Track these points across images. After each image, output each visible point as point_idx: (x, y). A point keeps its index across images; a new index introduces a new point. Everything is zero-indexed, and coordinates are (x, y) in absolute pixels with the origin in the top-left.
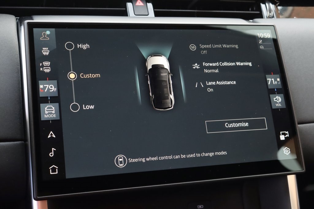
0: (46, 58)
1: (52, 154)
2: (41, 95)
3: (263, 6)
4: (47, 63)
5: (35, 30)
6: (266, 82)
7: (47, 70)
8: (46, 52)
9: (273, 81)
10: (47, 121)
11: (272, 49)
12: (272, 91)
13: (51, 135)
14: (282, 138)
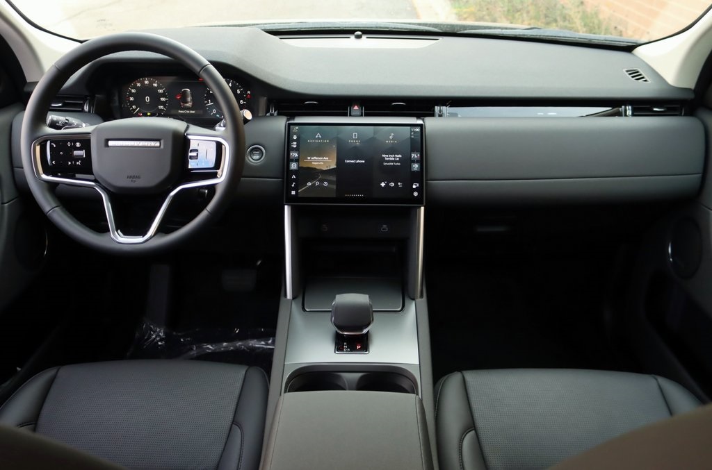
0: (295, 141)
1: (293, 185)
2: (291, 158)
3: (436, 107)
4: (295, 143)
5: (291, 127)
6: (411, 156)
7: (295, 146)
8: (295, 137)
9: (415, 156)
10: (292, 170)
11: (419, 138)
12: (414, 162)
13: (294, 177)
14: (414, 187)
